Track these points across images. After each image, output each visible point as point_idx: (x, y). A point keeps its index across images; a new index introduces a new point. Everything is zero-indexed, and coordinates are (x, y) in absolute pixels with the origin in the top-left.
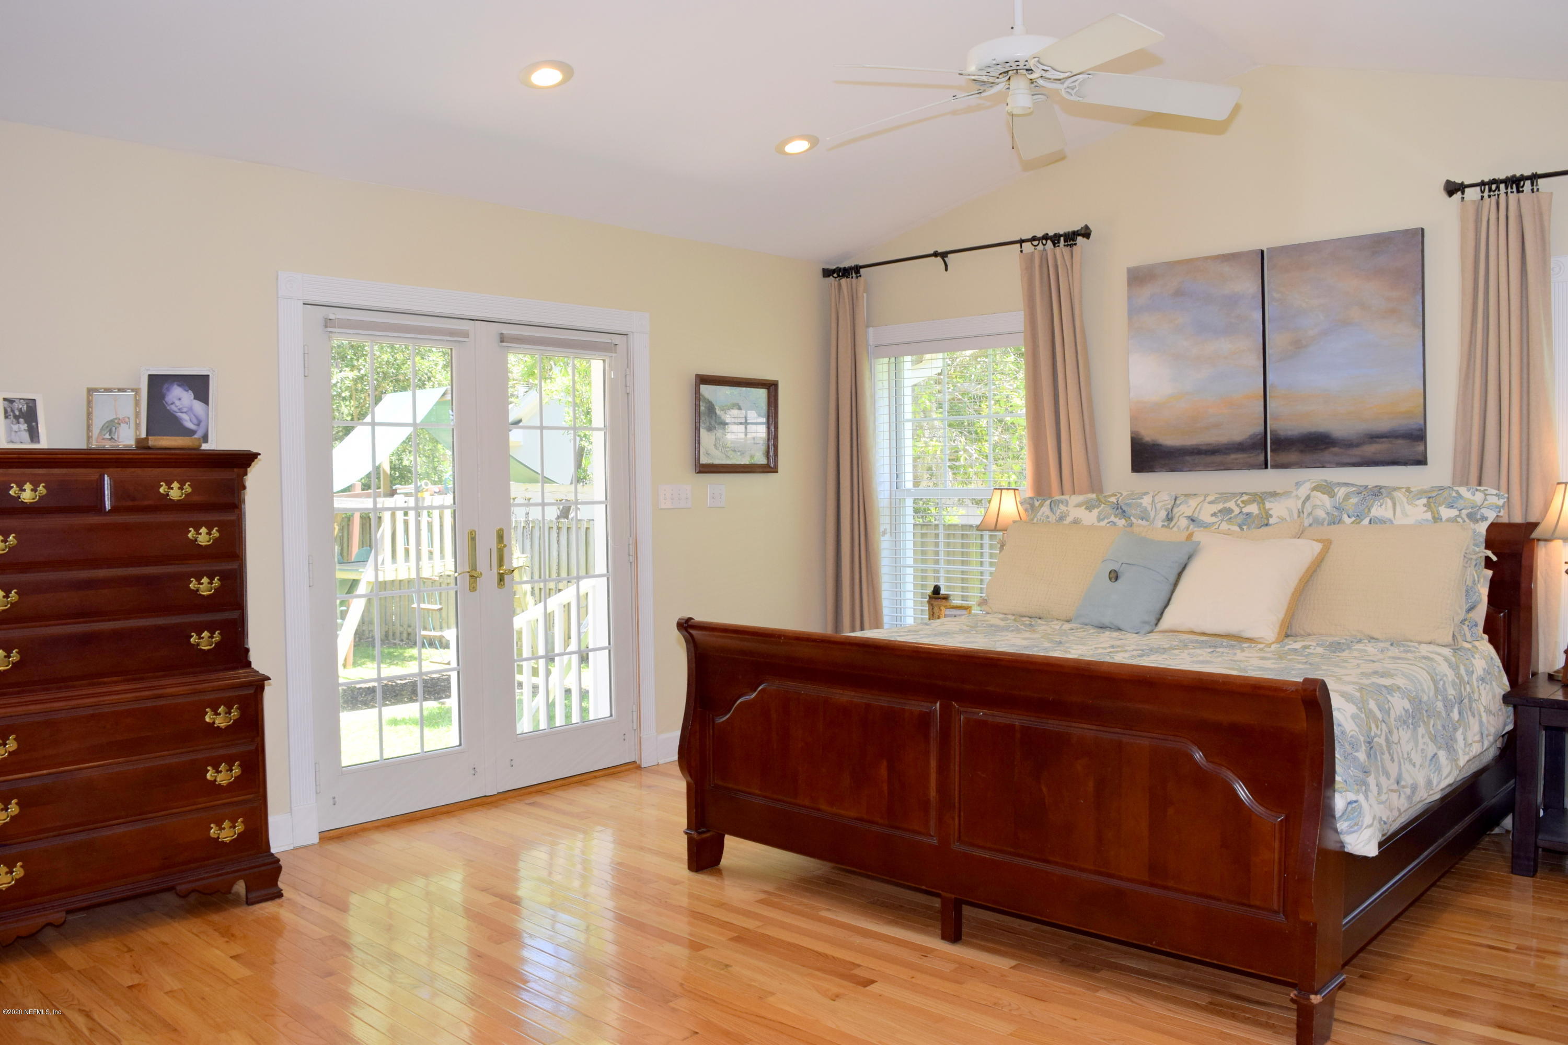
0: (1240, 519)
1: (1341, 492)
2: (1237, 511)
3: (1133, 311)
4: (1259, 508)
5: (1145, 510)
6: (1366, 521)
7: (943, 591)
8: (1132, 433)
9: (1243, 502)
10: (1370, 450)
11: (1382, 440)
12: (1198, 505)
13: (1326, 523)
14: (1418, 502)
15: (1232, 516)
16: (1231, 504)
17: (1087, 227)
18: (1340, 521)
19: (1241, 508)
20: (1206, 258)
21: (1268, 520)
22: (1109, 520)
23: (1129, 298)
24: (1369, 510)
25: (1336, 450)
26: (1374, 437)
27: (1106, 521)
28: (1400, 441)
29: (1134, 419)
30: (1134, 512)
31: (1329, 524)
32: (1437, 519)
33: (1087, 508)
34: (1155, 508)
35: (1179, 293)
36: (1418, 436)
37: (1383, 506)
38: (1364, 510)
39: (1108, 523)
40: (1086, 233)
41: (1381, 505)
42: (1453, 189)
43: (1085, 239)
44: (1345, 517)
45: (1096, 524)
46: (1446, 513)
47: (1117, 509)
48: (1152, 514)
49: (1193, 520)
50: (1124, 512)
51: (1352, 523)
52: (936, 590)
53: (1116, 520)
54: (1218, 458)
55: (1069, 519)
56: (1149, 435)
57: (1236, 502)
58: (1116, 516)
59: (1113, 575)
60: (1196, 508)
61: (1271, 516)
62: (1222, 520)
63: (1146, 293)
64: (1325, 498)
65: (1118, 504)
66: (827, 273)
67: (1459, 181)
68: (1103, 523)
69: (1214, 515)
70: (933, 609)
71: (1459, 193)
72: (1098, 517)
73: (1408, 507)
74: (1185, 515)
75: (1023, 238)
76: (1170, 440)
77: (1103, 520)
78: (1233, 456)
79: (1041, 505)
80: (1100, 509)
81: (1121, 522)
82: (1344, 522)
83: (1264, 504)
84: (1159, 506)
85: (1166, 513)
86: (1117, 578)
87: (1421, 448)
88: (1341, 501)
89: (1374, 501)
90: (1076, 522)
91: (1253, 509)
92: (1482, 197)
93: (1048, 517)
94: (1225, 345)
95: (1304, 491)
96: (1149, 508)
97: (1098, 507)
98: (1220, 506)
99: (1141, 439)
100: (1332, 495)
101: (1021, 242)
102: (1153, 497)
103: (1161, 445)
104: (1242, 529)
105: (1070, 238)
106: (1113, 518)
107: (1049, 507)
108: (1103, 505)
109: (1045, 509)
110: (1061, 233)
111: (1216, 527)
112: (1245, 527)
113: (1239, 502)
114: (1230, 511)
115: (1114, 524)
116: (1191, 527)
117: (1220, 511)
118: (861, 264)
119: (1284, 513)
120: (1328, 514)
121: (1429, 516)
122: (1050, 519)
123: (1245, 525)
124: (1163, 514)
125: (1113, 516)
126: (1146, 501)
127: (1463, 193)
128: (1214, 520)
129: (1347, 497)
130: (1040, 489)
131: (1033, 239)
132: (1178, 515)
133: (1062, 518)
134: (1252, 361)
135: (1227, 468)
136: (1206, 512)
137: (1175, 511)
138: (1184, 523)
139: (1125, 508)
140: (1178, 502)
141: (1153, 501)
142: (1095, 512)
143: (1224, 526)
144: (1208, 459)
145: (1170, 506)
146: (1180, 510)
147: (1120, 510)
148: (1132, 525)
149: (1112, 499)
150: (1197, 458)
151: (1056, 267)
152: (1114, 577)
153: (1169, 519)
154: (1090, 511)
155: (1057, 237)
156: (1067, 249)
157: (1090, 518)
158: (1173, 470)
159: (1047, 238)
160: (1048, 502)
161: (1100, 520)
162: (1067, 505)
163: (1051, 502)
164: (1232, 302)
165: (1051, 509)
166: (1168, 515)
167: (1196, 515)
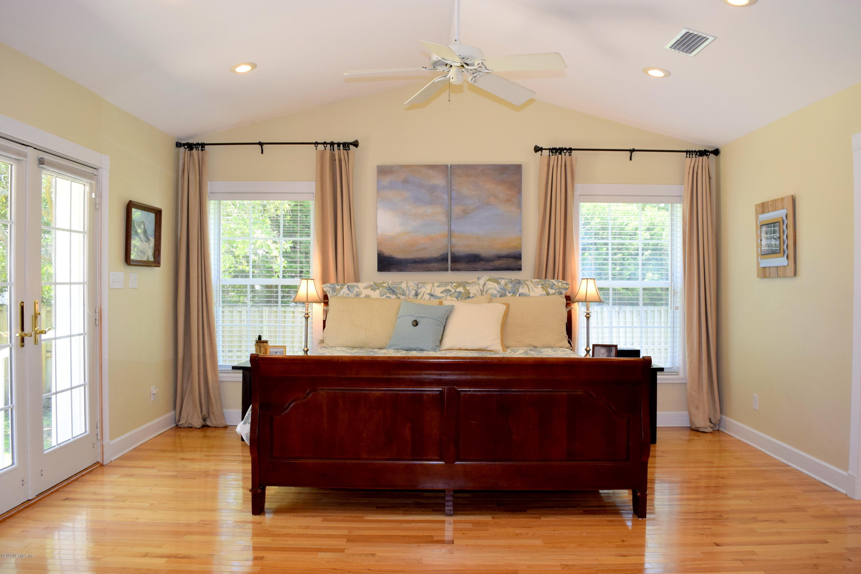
0: (456, 294)
1: (503, 282)
2: (453, 291)
3: (379, 188)
4: (464, 289)
5: (403, 291)
6: (518, 295)
7: (263, 339)
8: (378, 251)
9: (454, 286)
10: (498, 263)
11: (503, 259)
12: (432, 288)
13: (498, 296)
14: (538, 286)
15: (452, 293)
16: (449, 287)
17: (357, 141)
18: (505, 295)
19: (455, 289)
20: (421, 166)
21: (469, 295)
22: (387, 296)
23: (378, 181)
24: (518, 290)
25: (482, 262)
26: (499, 257)
27: (385, 296)
28: (511, 260)
29: (379, 244)
30: (398, 291)
31: (500, 297)
32: (548, 294)
33: (372, 289)
34: (409, 290)
35: (405, 181)
36: (518, 257)
37: (524, 288)
38: (515, 290)
39: (386, 297)
40: (356, 144)
41: (523, 288)
42: (537, 149)
43: (355, 147)
44: (508, 293)
45: (380, 297)
46: (551, 291)
47: (390, 290)
48: (407, 292)
49: (432, 296)
50: (394, 291)
51: (512, 296)
52: (260, 337)
53: (390, 296)
54: (425, 265)
55: (362, 296)
56: (387, 252)
57: (451, 286)
58: (390, 293)
59: (415, 323)
60: (431, 289)
61: (470, 293)
62: (447, 295)
63: (387, 180)
64: (495, 285)
65: (389, 287)
66: (179, 145)
67: (540, 146)
68: (383, 297)
69: (442, 292)
70: (260, 349)
71: (540, 152)
72: (380, 294)
73: (535, 289)
74: (426, 293)
75: (318, 142)
76: (399, 255)
77: (383, 295)
78: (432, 265)
79: (342, 288)
80: (380, 290)
81: (394, 297)
82: (507, 296)
83: (466, 287)
84: (411, 288)
85: (415, 292)
86: (417, 325)
87: (520, 263)
88: (504, 286)
89: (519, 286)
90: (367, 297)
91: (461, 289)
92: (549, 155)
93: (348, 294)
94: (429, 210)
95: (482, 282)
96: (405, 289)
97: (379, 289)
98: (444, 288)
99: (384, 254)
100: (499, 283)
101: (316, 143)
102: (407, 284)
103: (394, 258)
104: (458, 299)
105: (346, 145)
106: (388, 295)
107: (347, 289)
108: (381, 288)
109: (345, 290)
110: (342, 142)
111: (445, 298)
112: (459, 299)
113: (453, 286)
114: (449, 291)
115: (390, 298)
116: (432, 299)
117: (445, 291)
118: (206, 142)
119: (475, 292)
120: (498, 292)
121: (544, 292)
122: (350, 295)
123: (459, 297)
124: (413, 292)
125: (388, 293)
126: (404, 286)
127: (542, 152)
128: (442, 295)
129: (506, 284)
130: (325, 280)
131: (325, 143)
132: (422, 293)
133: (358, 295)
134: (443, 218)
135: (429, 270)
136: (438, 292)
137: (419, 291)
138: (427, 297)
139: (394, 289)
140: (419, 286)
141: (407, 286)
142: (378, 291)
143: (448, 298)
144: (420, 266)
145: (416, 288)
146: (422, 290)
147: (392, 290)
148: (399, 298)
149: (385, 285)
150: (414, 265)
151: (340, 160)
152: (416, 323)
153: (417, 295)
154: (375, 291)
155: (339, 144)
156: (345, 151)
157: (375, 294)
158: (401, 271)
159: (332, 144)
160: (346, 286)
161: (381, 296)
162: (358, 288)
163: (348, 286)
164: (433, 189)
165: (349, 290)
166: (416, 293)
167: (432, 293)
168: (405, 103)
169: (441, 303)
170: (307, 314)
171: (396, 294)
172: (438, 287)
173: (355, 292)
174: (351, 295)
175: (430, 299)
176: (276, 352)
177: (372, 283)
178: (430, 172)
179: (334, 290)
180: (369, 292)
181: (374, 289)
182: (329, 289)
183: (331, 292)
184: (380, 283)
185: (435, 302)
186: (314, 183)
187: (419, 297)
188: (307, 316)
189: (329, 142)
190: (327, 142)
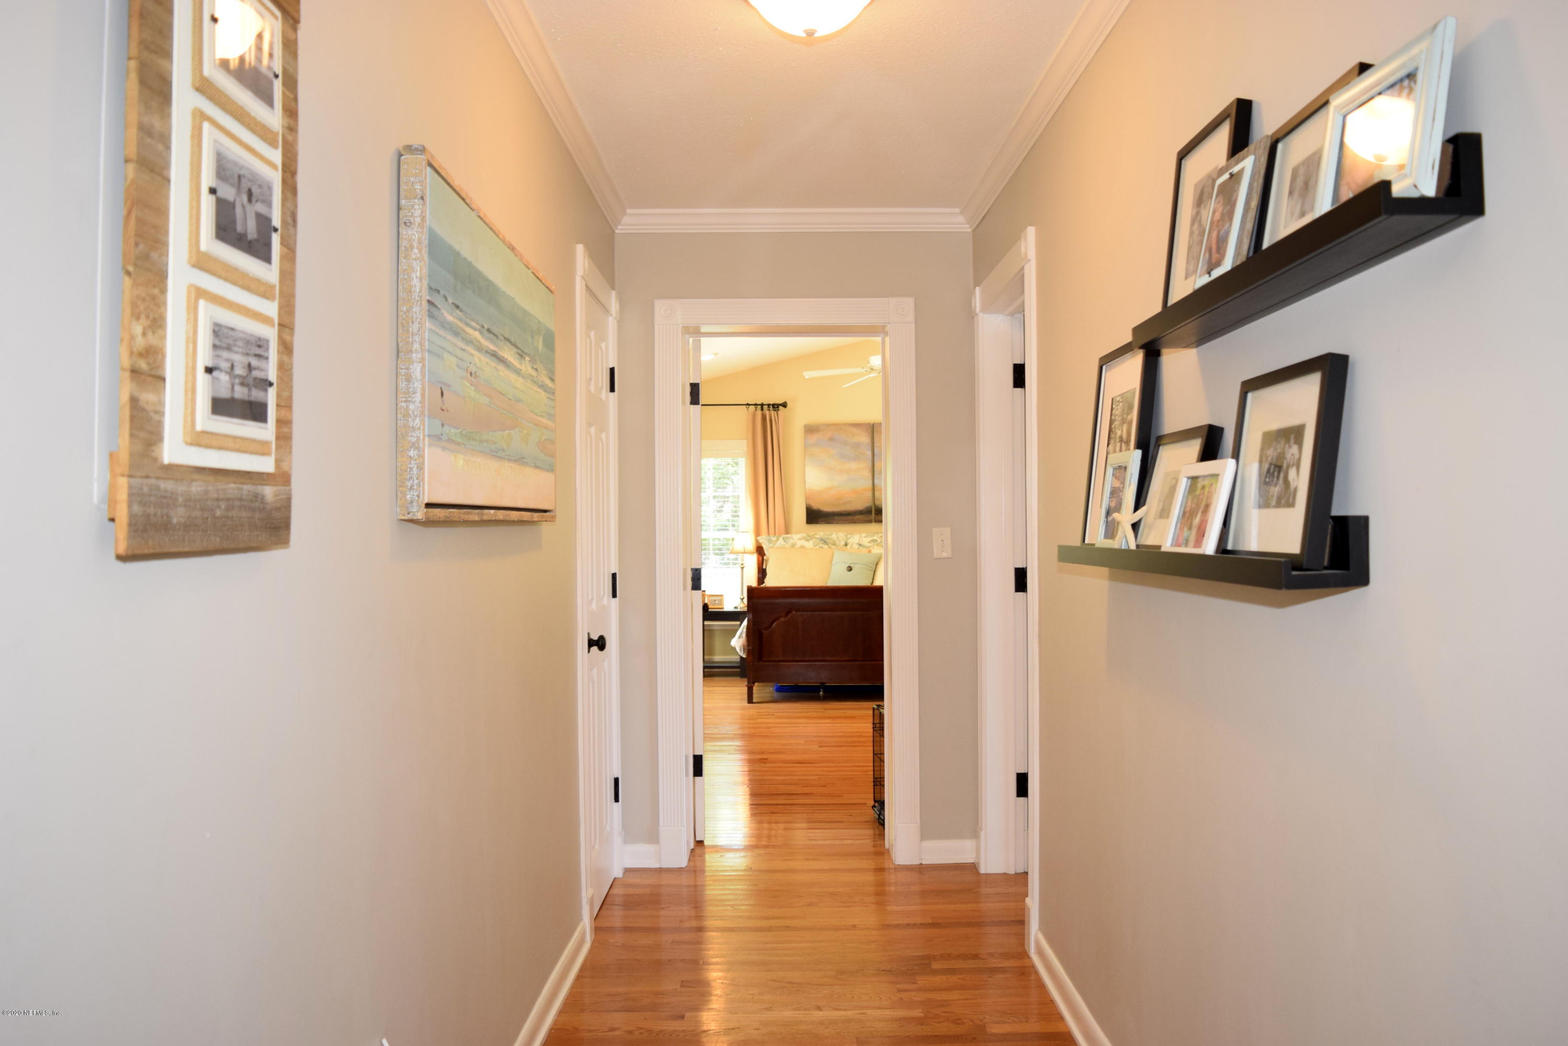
3: (806, 447)
5: (834, 541)
8: (806, 505)
12: (859, 538)
16: (875, 538)
17: (785, 402)
20: (844, 424)
23: (805, 439)
27: (818, 546)
29: (807, 498)
30: (829, 542)
33: (805, 540)
34: (839, 540)
35: (831, 439)
40: (784, 405)
43: (784, 408)
45: (813, 547)
47: (821, 540)
48: (838, 543)
49: (860, 545)
50: (826, 542)
53: (823, 546)
54: (850, 518)
55: (798, 546)
56: (816, 506)
57: (877, 536)
58: (823, 544)
60: (859, 540)
62: (874, 545)
63: (814, 438)
65: (819, 538)
68: (817, 547)
69: (869, 542)
72: (814, 544)
74: (855, 543)
75: (750, 403)
76: (827, 509)
77: (816, 546)
78: (858, 517)
79: (777, 540)
81: (826, 547)
84: (841, 539)
90: (802, 547)
93: (784, 545)
94: (854, 465)
96: (836, 540)
97: (812, 540)
98: (870, 539)
99: (812, 508)
101: (748, 404)
103: (822, 511)
105: (775, 407)
106: (821, 545)
107: (783, 540)
108: (814, 539)
109: (781, 541)
110: (771, 403)
114: (876, 541)
115: (822, 547)
116: (861, 547)
117: (872, 541)
124: (843, 543)
126: (834, 537)
128: (870, 545)
130: (758, 533)
131: (756, 405)
132: (851, 543)
133: (793, 546)
134: (868, 473)
135: (855, 522)
136: (866, 541)
137: (849, 541)
138: (856, 546)
139: (826, 540)
140: (848, 537)
141: (837, 537)
142: (811, 542)
143: (875, 547)
144: (846, 518)
145: (845, 539)
146: (850, 541)
147: (825, 542)
148: (830, 548)
149: (817, 536)
150: (840, 517)
151: (771, 421)
152: (850, 569)
153: (846, 545)
154: (808, 542)
155: (769, 405)
156: (775, 412)
157: (809, 544)
158: (828, 523)
159: (762, 405)
160: (781, 538)
161: (815, 546)
162: (793, 539)
163: (783, 538)
164: (857, 446)
165: (785, 542)
166: (846, 543)
167: (861, 543)
168: (844, 387)
169: (870, 551)
170: (742, 564)
171: (828, 544)
172: (865, 537)
173: (790, 543)
174: (787, 545)
175: (859, 548)
176: (715, 600)
177: (805, 535)
178: (854, 430)
179: (770, 541)
180: (803, 543)
181: (807, 540)
182: (765, 541)
183: (767, 543)
184: (813, 535)
185: (864, 551)
186: (745, 442)
187: (849, 547)
188: (742, 566)
189: (760, 403)
190: (758, 403)
